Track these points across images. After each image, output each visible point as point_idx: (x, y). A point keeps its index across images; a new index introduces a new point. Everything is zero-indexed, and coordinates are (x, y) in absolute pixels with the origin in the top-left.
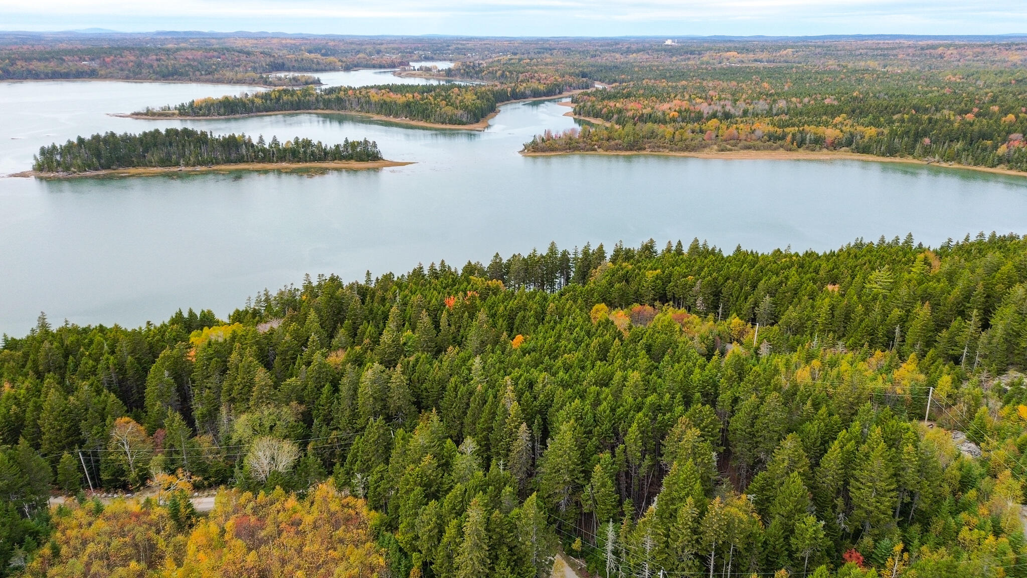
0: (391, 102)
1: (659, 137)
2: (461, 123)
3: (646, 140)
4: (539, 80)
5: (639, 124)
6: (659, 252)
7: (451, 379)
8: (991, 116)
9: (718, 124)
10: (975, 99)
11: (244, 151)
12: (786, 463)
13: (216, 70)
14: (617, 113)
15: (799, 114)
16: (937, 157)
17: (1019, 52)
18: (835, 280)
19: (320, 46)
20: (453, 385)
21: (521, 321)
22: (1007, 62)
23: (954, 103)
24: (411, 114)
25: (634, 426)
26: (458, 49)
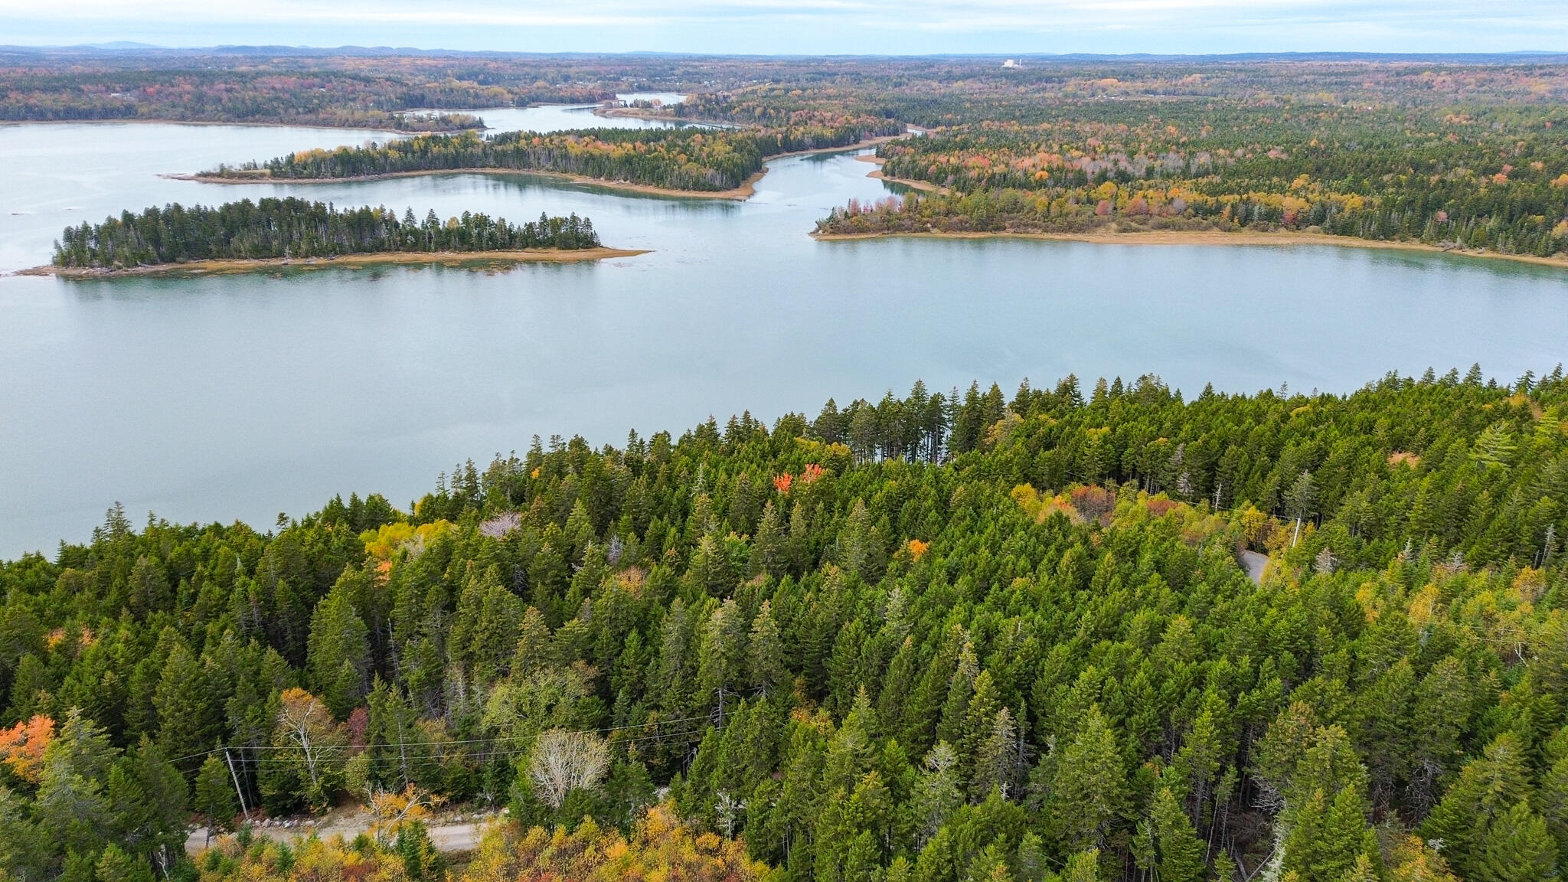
0: (600, 156)
1: (1026, 210)
2: (713, 188)
3: (1005, 215)
4: (821, 121)
5: (992, 191)
7: (847, 623)
8: (1533, 176)
9: (1115, 189)
10: (1500, 151)
11: (383, 234)
12: (1498, 786)
13: (319, 106)
14: (952, 173)
15: (1234, 173)
16: (1459, 241)
17: (1546, 79)
18: (1398, 445)
19: (476, 69)
20: (853, 634)
21: (911, 515)
22: (1530, 93)
23: (1469, 157)
24: (634, 176)
25: (1207, 716)
26: (689, 73)
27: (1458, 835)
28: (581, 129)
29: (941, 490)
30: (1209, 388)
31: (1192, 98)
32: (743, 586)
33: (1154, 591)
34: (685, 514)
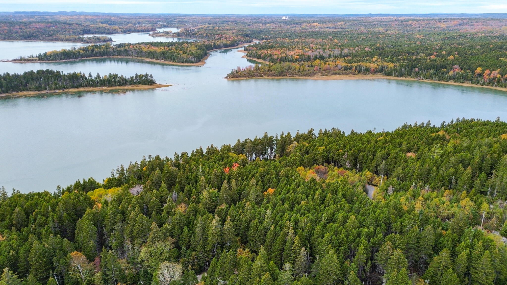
0: (154, 52)
1: (293, 69)
2: (192, 62)
3: (286, 71)
4: (226, 38)
5: (282, 63)
7: (253, 221)
8: (443, 56)
9: (320, 62)
10: (433, 48)
11: (81, 81)
12: (444, 264)
13: (53, 34)
14: (269, 56)
15: (355, 56)
16: (422, 77)
17: (445, 23)
18: (409, 150)
19: (107, 20)
20: (255, 224)
21: (268, 180)
22: (440, 28)
23: (424, 50)
24: (165, 58)
25: (362, 247)
26: (180, 21)
27: (433, 278)
28: (146, 42)
29: (276, 171)
30: (353, 131)
31: (341, 30)
32: (219, 208)
33: (343, 204)
34: (196, 182)
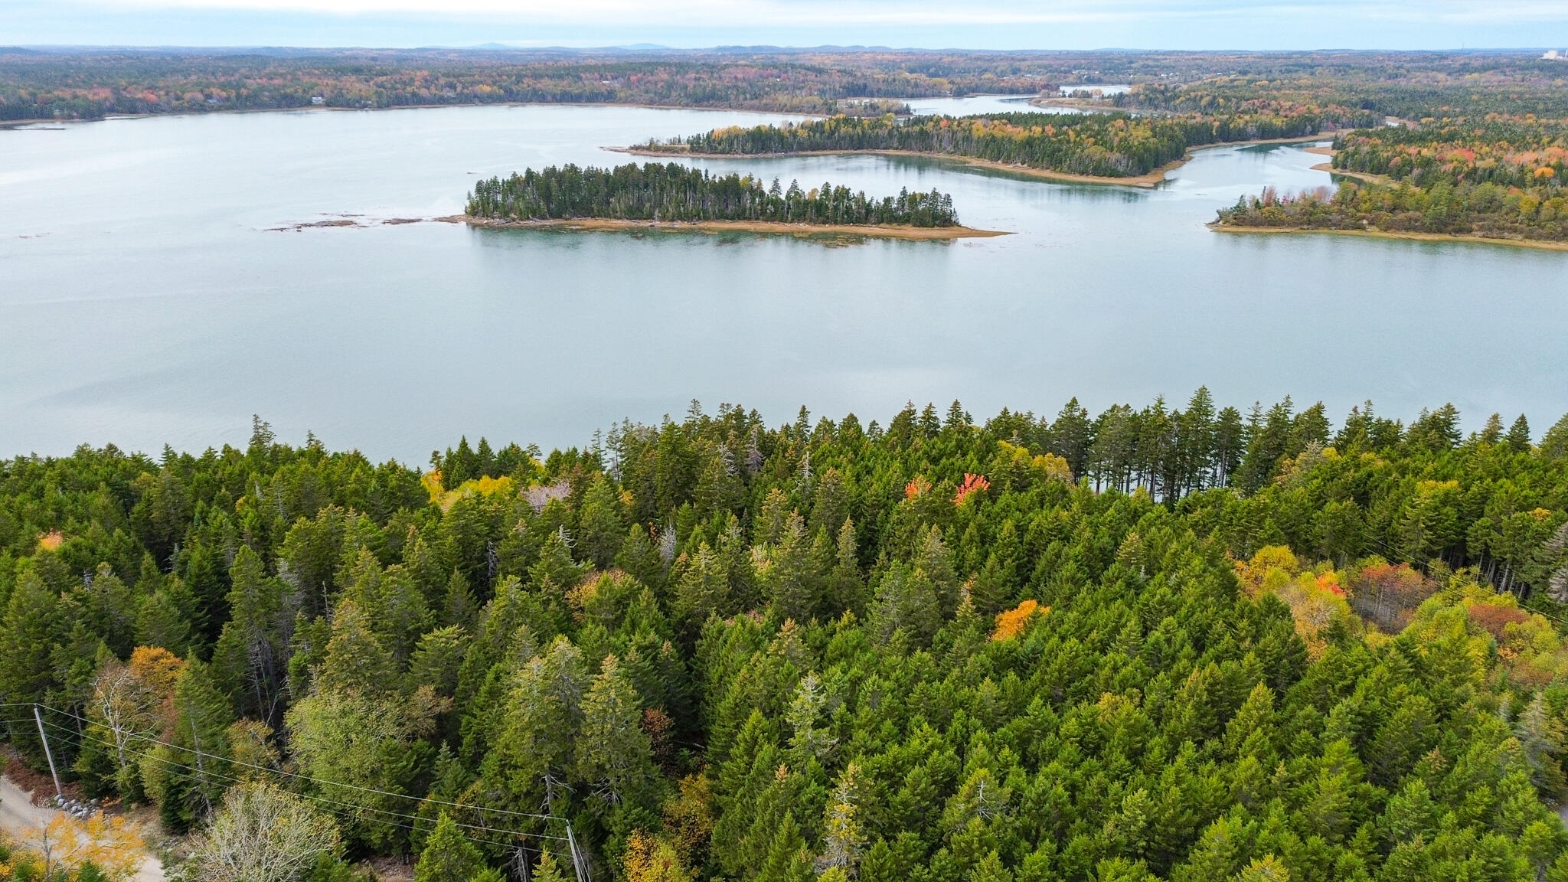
0: (1003, 139)
1: (1504, 210)
2: (1115, 174)
3: (1476, 214)
4: (1276, 111)
5: (1465, 185)
6: (1465, 437)
11: (748, 202)
13: (767, 94)
19: (931, 64)
24: (1032, 160)
26: (1148, 66)
